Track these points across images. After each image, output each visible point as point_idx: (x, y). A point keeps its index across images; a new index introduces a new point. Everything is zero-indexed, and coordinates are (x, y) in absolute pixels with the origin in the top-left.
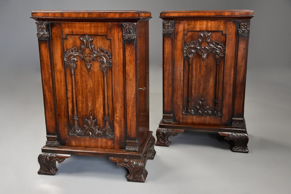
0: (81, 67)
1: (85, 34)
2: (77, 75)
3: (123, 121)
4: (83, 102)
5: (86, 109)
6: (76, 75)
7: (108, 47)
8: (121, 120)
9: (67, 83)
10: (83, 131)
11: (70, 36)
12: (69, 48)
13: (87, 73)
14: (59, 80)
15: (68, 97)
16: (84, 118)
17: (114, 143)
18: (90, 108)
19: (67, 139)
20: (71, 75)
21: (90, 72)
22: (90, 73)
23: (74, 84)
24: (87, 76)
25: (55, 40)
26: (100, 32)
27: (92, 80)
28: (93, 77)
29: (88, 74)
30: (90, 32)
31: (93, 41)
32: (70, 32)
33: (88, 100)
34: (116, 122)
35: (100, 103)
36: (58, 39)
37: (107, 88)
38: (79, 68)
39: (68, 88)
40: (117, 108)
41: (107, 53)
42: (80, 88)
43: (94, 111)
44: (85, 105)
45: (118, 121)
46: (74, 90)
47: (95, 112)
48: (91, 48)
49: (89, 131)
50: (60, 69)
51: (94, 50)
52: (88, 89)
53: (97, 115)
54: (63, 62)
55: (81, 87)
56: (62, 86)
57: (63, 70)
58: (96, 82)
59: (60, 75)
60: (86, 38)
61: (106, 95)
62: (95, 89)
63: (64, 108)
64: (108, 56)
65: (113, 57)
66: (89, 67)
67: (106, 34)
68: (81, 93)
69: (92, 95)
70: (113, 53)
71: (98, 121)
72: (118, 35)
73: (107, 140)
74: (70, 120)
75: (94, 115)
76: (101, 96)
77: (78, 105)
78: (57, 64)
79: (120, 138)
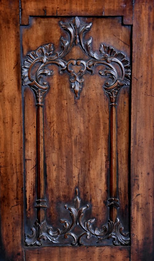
0: (59, 90)
1: (73, 14)
2: (49, 108)
3: (151, 204)
4: (61, 167)
5: (67, 181)
6: (47, 107)
7: (123, 43)
8: (147, 204)
9: (26, 126)
10: (58, 232)
11: (39, 19)
12: (33, 46)
13: (73, 102)
14: (8, 120)
15: (27, 158)
16: (60, 202)
17: (130, 257)
18: (75, 180)
19: (19, 254)
20: (38, 106)
21: (81, 99)
22: (80, 101)
23: (41, 126)
24: (73, 108)
25: (3, 30)
26: (109, 10)
27: (84, 117)
28: (87, 110)
29: (76, 103)
30: (86, 10)
31: (89, 29)
32: (40, 10)
33: (71, 162)
34: (136, 208)
35: (100, 168)
36: (11, 25)
37: (118, 134)
38: (55, 91)
39: (27, 136)
40: (140, 177)
41: (119, 56)
42: (56, 135)
43: (84, 185)
44: (64, 173)
45: (140, 206)
46: (42, 141)
47: (88, 187)
48: (86, 46)
49: (73, 232)
50: (11, 94)
51: (92, 49)
52: (73, 138)
53: (91, 195)
54: (20, 79)
55: (59, 134)
56: (15, 134)
57: (19, 98)
58: (93, 122)
59: (12, 109)
60: (75, 25)
61: (114, 149)
62: (88, 136)
63: (18, 181)
64: (122, 62)
65: (135, 64)
66: (77, 89)
67: (123, 15)
68: (57, 146)
69: (82, 150)
70: (135, 56)
71: (94, 208)
72: (149, 15)
73: (114, 250)
74: (27, 210)
75: (85, 195)
76: (101, 152)
77: (48, 174)
78: (5, 84)
79: (144, 244)
